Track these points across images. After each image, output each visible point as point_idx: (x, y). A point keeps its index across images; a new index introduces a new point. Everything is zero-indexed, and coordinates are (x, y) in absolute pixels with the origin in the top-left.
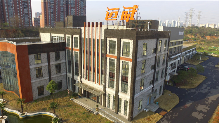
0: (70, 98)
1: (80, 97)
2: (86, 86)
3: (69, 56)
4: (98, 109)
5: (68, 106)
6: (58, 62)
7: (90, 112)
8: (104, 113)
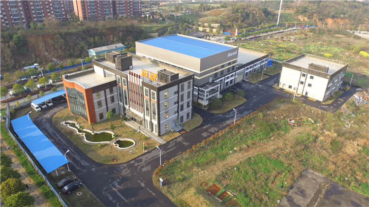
0: (122, 121)
1: (129, 120)
2: (133, 113)
3: (120, 90)
4: (140, 129)
5: (121, 126)
6: (112, 95)
7: (135, 131)
8: (144, 132)
